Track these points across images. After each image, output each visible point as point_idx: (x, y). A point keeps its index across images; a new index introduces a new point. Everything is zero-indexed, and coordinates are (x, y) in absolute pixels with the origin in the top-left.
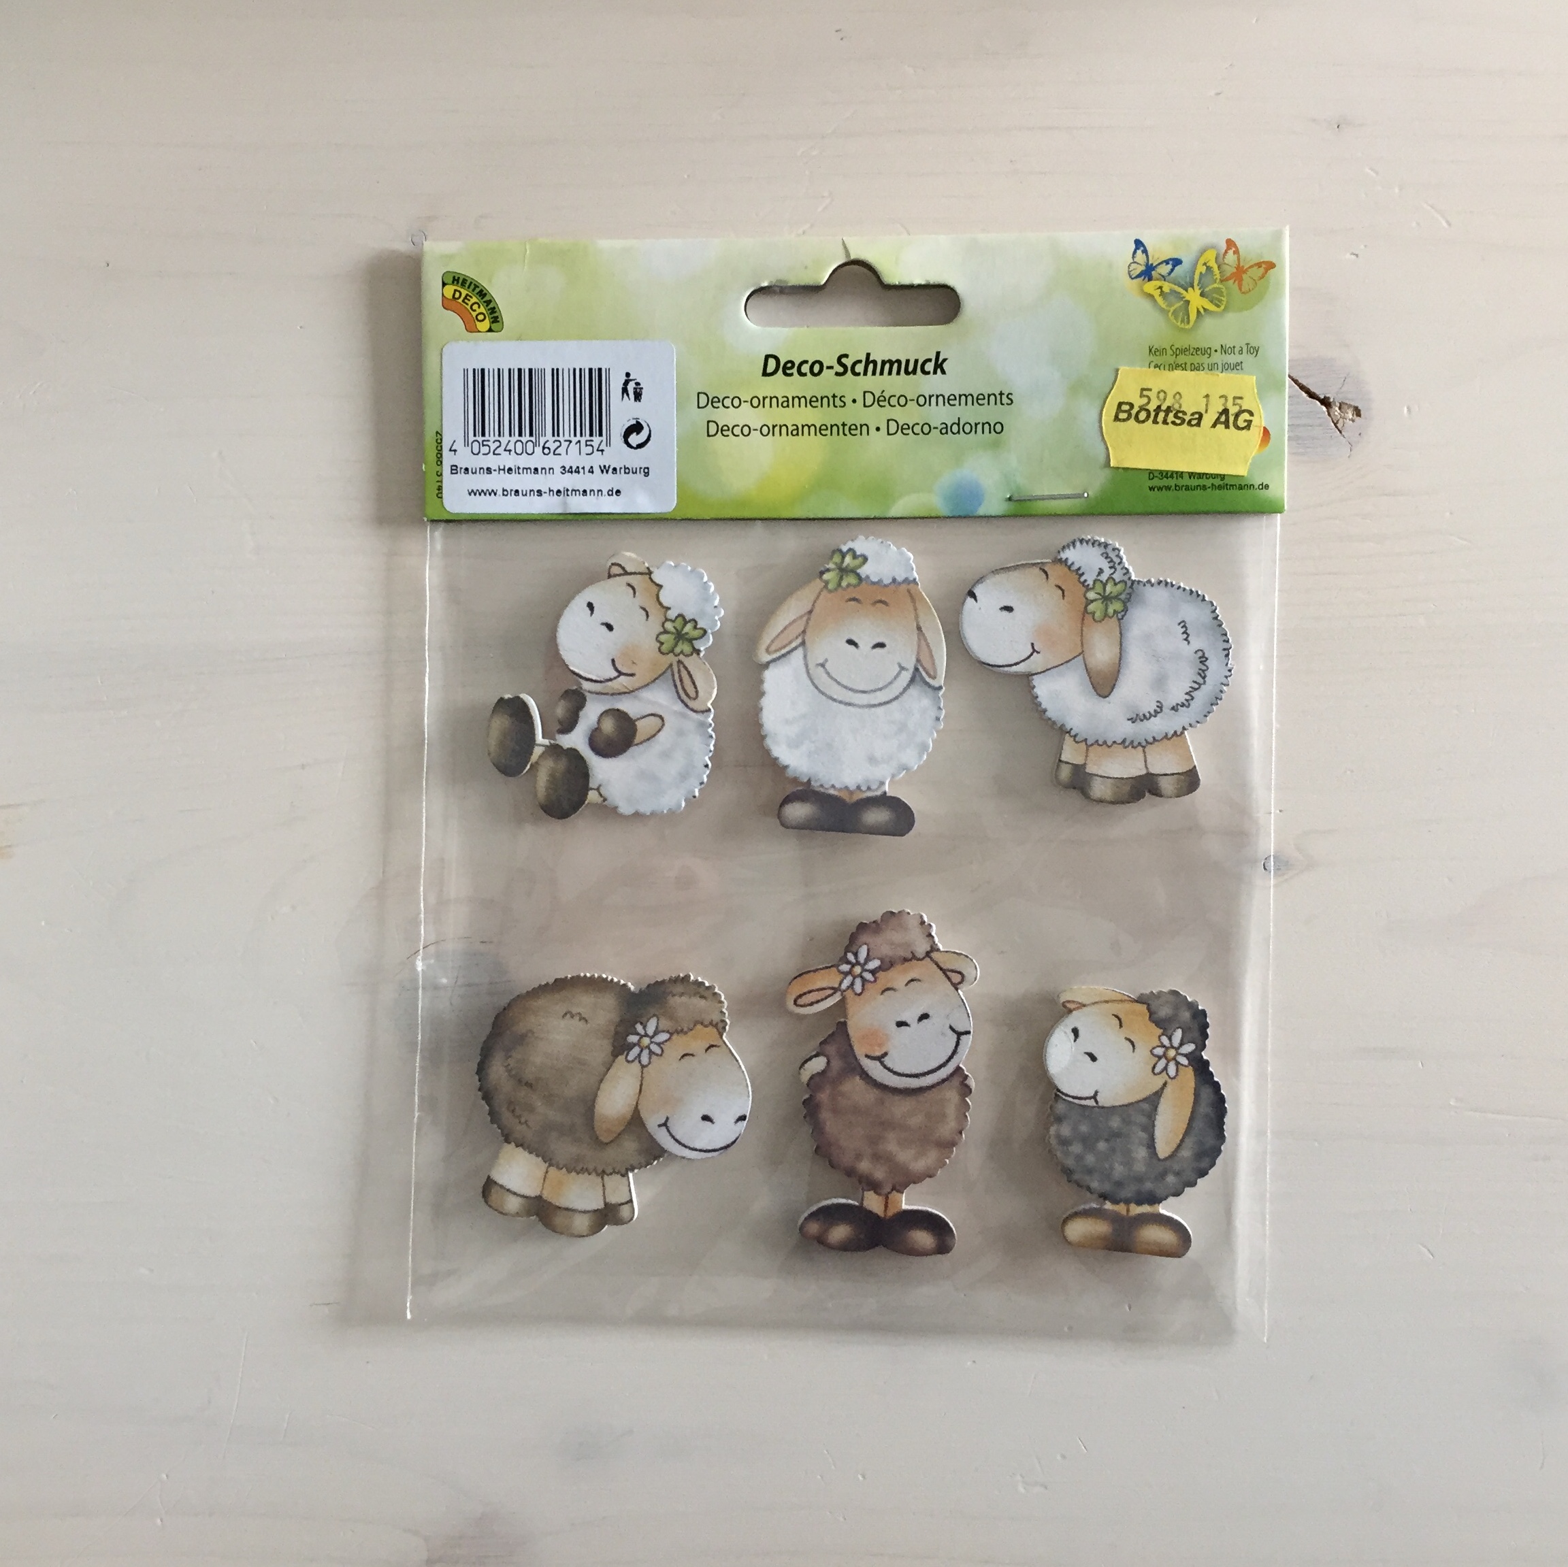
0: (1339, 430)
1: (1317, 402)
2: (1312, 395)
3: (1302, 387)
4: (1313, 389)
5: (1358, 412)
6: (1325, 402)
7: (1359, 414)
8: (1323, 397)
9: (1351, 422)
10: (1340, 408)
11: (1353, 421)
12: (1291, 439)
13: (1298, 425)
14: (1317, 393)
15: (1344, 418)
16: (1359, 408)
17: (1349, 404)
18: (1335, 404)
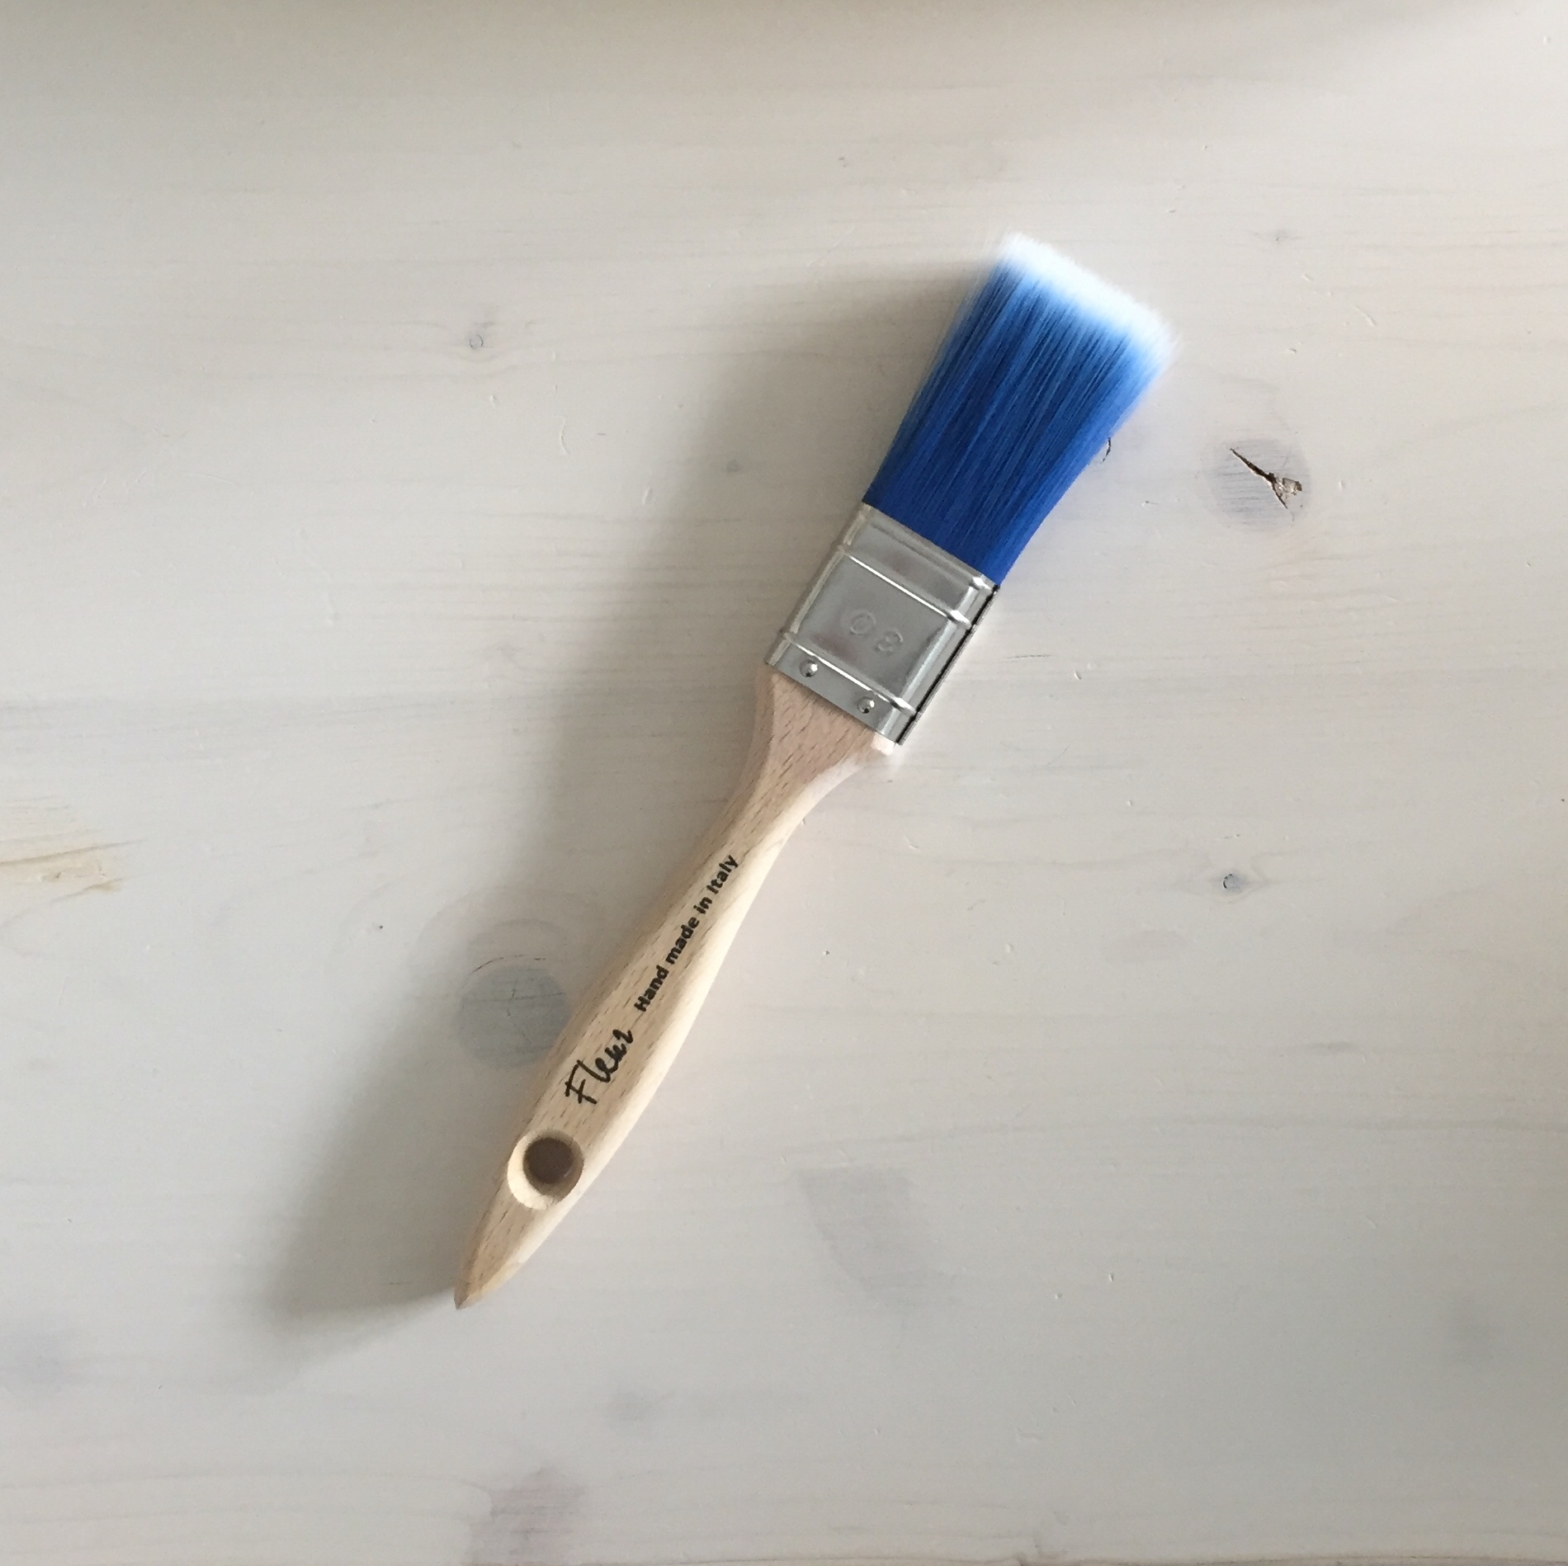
0: (1282, 501)
1: (1262, 477)
2: (1259, 472)
3: (1250, 465)
4: (1259, 466)
5: (1299, 486)
6: (1270, 478)
7: (1300, 489)
8: (1268, 474)
9: (1293, 495)
10: (1283, 483)
11: (1295, 494)
12: (1241, 510)
13: (1247, 498)
14: (1263, 471)
15: (1287, 492)
16: (1300, 482)
17: (1291, 480)
18: (1279, 479)
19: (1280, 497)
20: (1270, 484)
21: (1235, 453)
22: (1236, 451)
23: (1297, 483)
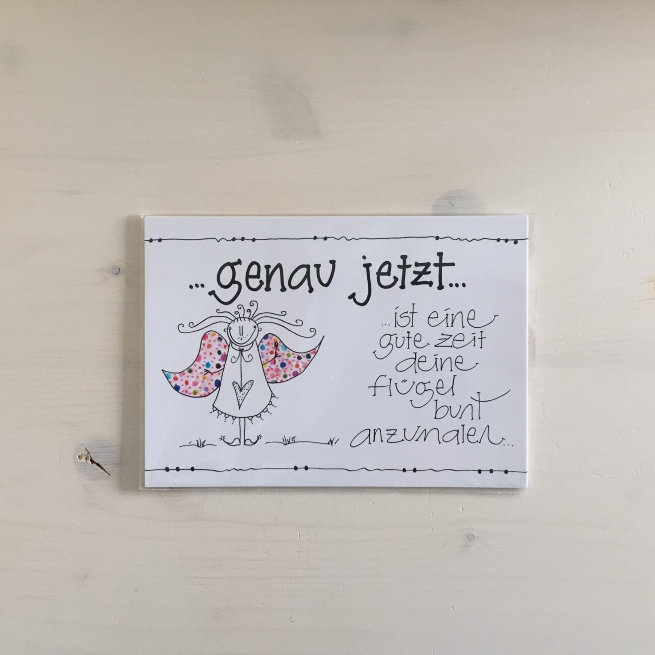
0: (87, 450)
1: (96, 462)
2: (98, 465)
3: (102, 468)
4: (97, 467)
5: (80, 457)
6: (93, 462)
7: (79, 456)
8: (94, 464)
9: (83, 453)
12: (106, 447)
13: (104, 452)
14: (96, 466)
15: (85, 455)
17: (83, 460)
18: (89, 461)
19: (88, 453)
20: (94, 459)
22: (107, 474)
23: (80, 459)
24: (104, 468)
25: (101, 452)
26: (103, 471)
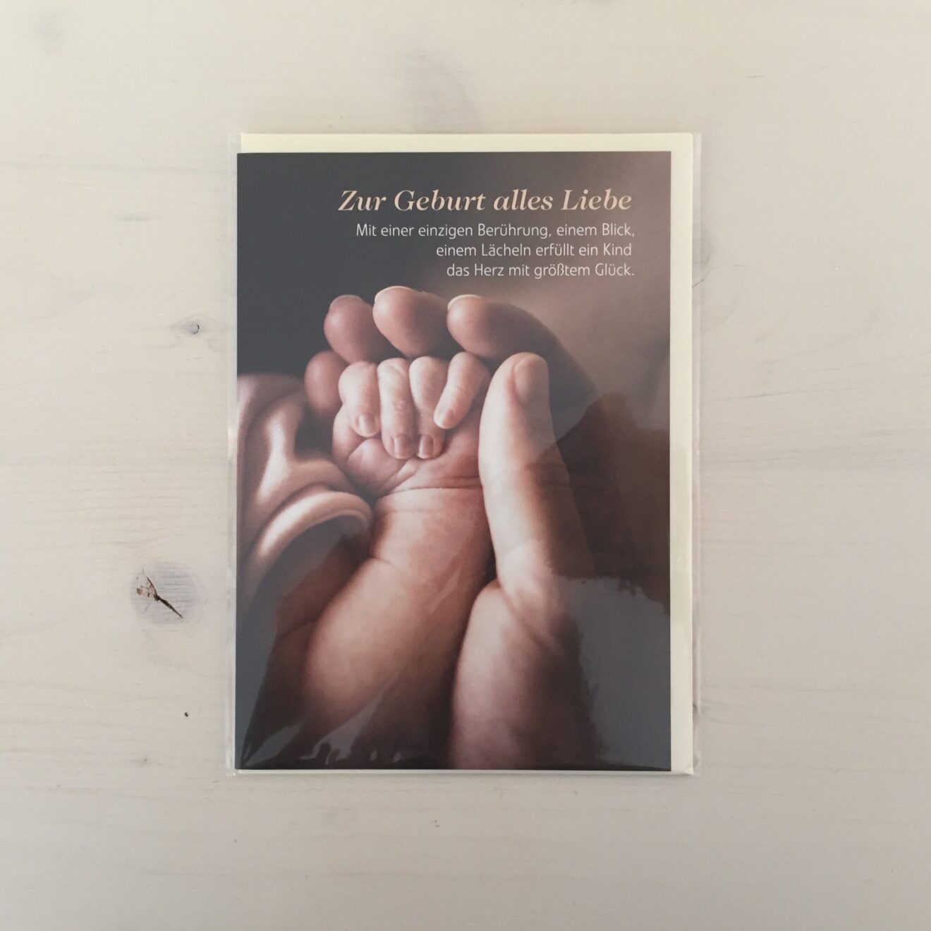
0: (149, 581)
1: (162, 597)
2: (165, 602)
3: (171, 607)
4: (164, 605)
5: (139, 591)
6: (157, 598)
7: (138, 590)
8: (159, 601)
9: (143, 585)
10: (149, 594)
11: (142, 587)
12: (177, 577)
13: (173, 585)
15: (147, 588)
16: (137, 594)
17: (144, 596)
18: (152, 597)
19: (152, 584)
20: (158, 594)
21: (180, 616)
22: (178, 616)
23: (140, 594)
24: (174, 607)
25: (170, 585)
26: (171, 610)
